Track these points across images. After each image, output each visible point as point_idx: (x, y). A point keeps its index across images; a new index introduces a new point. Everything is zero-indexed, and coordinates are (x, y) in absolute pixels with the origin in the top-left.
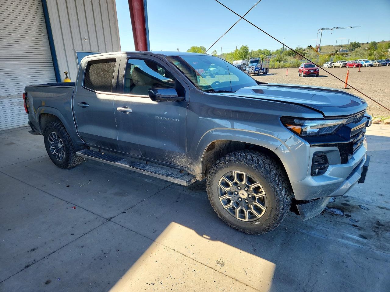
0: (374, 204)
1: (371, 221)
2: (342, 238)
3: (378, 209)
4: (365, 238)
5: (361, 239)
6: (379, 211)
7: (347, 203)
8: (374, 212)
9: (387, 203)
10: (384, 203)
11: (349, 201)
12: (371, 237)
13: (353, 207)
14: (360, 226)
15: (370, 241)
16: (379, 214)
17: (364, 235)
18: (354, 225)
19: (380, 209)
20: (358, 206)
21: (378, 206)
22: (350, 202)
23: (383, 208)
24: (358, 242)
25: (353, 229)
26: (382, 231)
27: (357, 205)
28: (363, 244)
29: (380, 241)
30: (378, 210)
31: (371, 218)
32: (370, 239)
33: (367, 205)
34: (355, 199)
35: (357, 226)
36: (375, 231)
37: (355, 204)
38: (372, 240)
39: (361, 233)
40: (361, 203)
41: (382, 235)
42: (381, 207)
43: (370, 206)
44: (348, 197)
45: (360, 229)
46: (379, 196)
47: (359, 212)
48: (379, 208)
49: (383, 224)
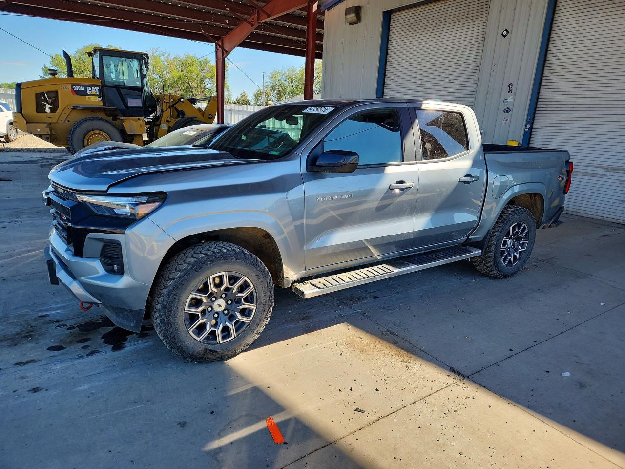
0: (43, 362)
1: (41, 335)
2: (64, 306)
3: (35, 358)
4: (41, 316)
5: (45, 313)
6: (32, 356)
7: (83, 345)
8: (39, 350)
9: (22, 378)
10: (28, 374)
11: (83, 348)
12: (35, 319)
13: (71, 342)
14: (52, 324)
15: (36, 315)
16: (31, 350)
17: (44, 318)
18: (59, 322)
19: (31, 359)
20: (65, 348)
21: (35, 362)
22: (80, 347)
23: (28, 362)
24: (47, 310)
25: (58, 318)
26: (24, 331)
27: (68, 349)
28: (41, 311)
29: (25, 321)
30: (35, 355)
31: (41, 339)
32: (35, 318)
33: (52, 356)
34: (77, 357)
35: (56, 322)
36: (32, 327)
37: (72, 347)
38: (33, 318)
39: (47, 319)
40: (63, 354)
41: (24, 327)
42: (30, 364)
43: (48, 355)
44: (89, 355)
45: (50, 322)
46: (38, 386)
47: (61, 338)
48: (33, 360)
49: (24, 339)
